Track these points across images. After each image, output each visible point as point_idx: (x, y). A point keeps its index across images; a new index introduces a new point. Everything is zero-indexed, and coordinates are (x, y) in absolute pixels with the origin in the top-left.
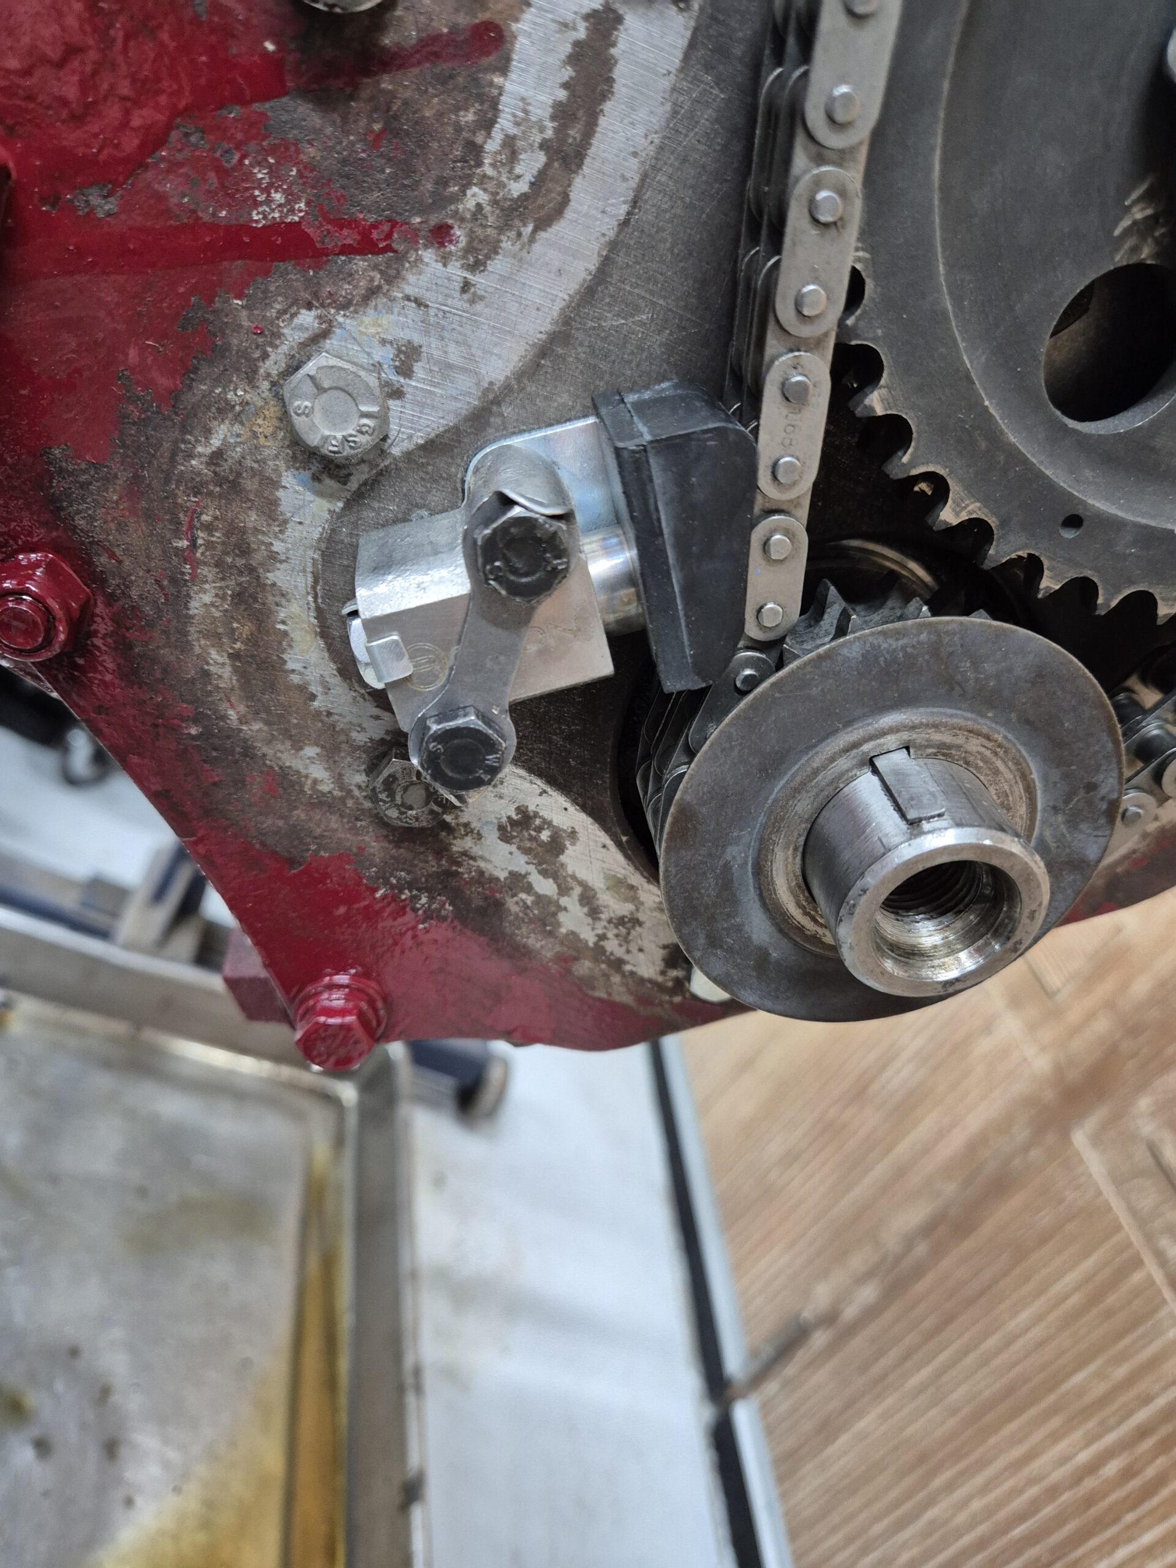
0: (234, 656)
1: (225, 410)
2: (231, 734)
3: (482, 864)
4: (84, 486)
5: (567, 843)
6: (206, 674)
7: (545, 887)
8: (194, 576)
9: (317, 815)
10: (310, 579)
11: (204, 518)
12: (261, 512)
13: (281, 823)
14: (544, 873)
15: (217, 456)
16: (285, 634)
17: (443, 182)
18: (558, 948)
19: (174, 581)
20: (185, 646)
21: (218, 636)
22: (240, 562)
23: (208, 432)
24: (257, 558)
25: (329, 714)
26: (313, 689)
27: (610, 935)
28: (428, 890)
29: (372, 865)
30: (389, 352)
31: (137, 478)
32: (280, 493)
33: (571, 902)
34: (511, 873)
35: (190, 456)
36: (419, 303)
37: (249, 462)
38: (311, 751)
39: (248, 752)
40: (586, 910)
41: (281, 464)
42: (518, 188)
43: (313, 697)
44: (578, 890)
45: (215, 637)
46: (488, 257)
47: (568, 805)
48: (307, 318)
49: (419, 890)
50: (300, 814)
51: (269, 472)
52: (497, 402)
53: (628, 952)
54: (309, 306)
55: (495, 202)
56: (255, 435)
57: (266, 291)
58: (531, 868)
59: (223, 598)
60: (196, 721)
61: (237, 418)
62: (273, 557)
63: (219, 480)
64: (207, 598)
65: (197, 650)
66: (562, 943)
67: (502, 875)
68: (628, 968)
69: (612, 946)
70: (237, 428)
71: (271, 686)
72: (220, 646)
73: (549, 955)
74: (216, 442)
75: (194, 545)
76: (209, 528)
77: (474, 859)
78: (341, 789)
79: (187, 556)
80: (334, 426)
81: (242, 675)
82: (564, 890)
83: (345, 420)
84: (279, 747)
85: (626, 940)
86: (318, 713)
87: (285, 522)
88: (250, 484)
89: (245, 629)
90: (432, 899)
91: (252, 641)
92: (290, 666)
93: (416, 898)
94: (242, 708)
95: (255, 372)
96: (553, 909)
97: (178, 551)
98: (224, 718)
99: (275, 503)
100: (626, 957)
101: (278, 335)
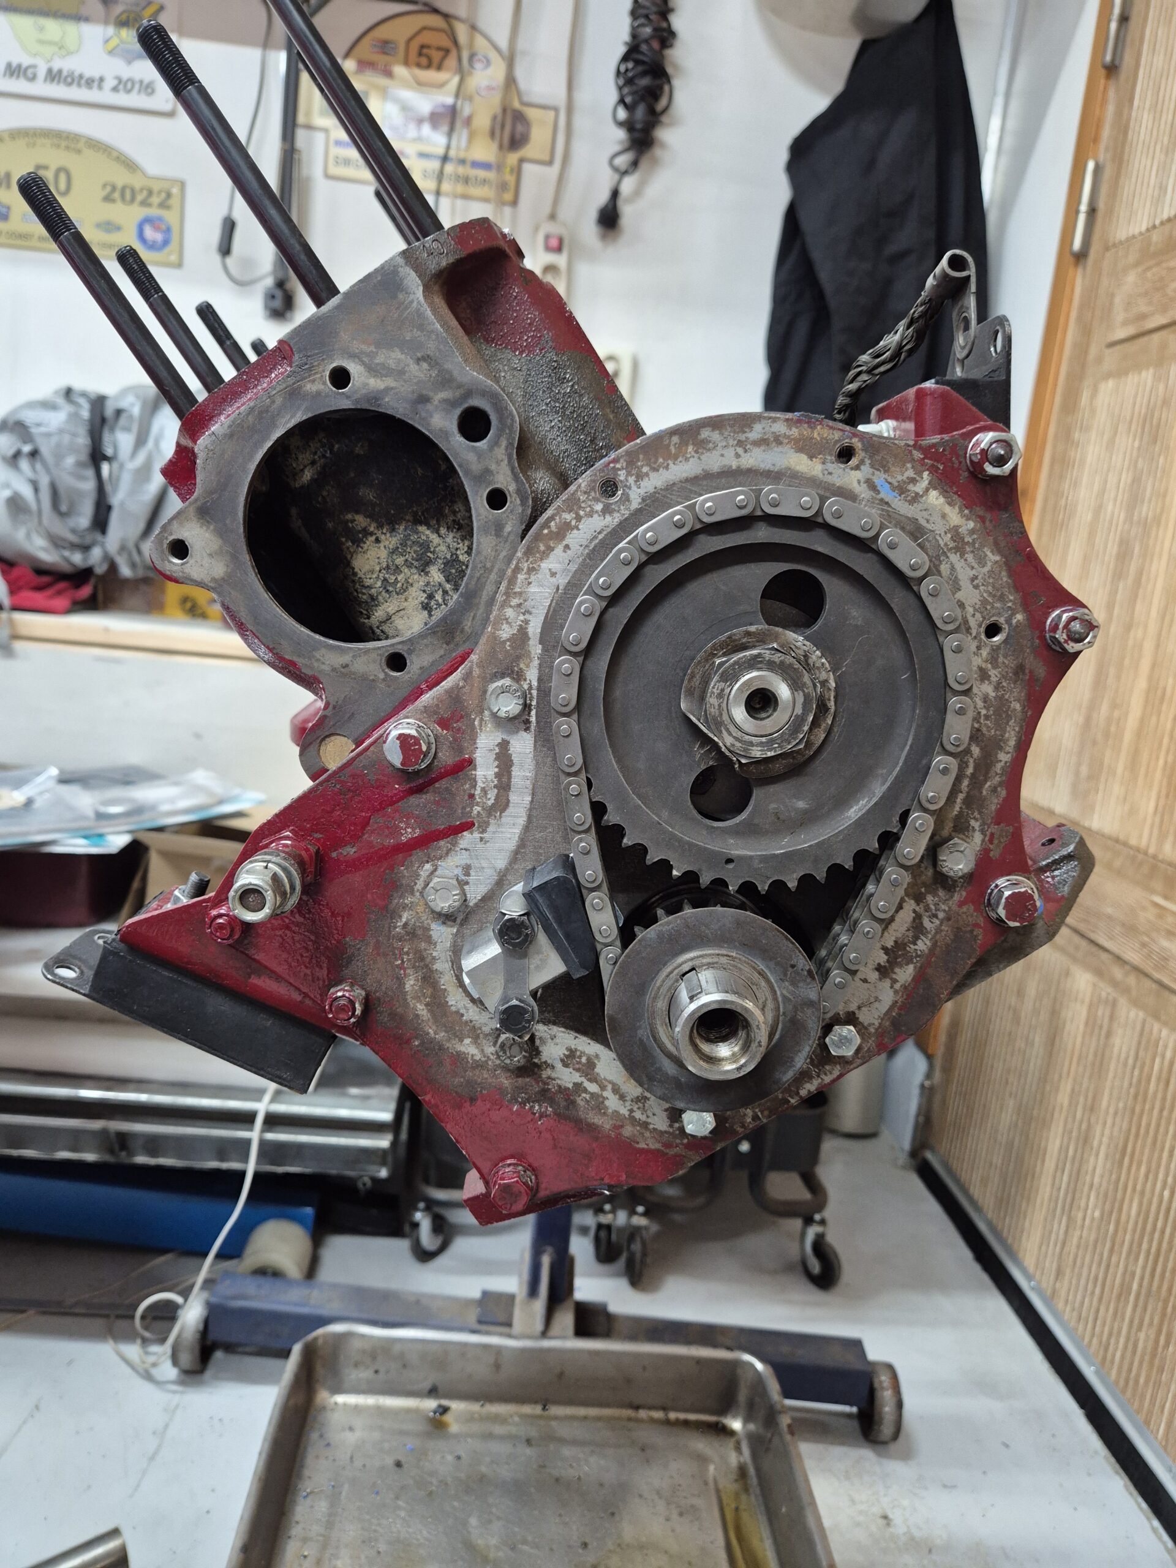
0: (427, 1005)
1: (405, 907)
2: (432, 1040)
3: (559, 1082)
4: (359, 949)
5: (596, 1061)
6: (417, 1015)
7: (593, 1088)
8: (405, 974)
9: (477, 1072)
10: (450, 964)
11: (405, 950)
12: (426, 941)
13: (462, 1080)
14: (590, 1080)
15: (406, 925)
16: (445, 990)
17: (464, 808)
18: (611, 1122)
19: (398, 978)
20: (406, 1005)
21: (419, 997)
22: (422, 964)
23: (400, 917)
24: (428, 960)
25: (471, 1021)
26: (461, 1011)
27: (635, 1109)
28: (538, 1101)
29: (507, 1094)
30: (460, 869)
31: (378, 941)
32: (431, 933)
33: (608, 1093)
34: (574, 1084)
35: (395, 927)
36: (466, 850)
37: (417, 924)
38: (467, 1041)
39: (441, 1047)
40: (617, 1096)
41: (429, 921)
42: (490, 803)
43: (462, 1015)
44: (610, 1087)
45: (417, 998)
46: (486, 827)
47: (589, 1041)
48: (428, 866)
49: (533, 1102)
50: (469, 1073)
51: (426, 925)
52: (505, 875)
53: (648, 1117)
54: (428, 862)
55: (483, 809)
56: (417, 913)
57: (411, 862)
58: (583, 1079)
59: (418, 980)
60: (416, 1038)
61: (410, 909)
62: (434, 958)
63: (408, 933)
64: (412, 982)
65: (412, 1006)
66: (612, 1119)
67: (570, 1086)
68: (651, 1126)
69: (638, 1115)
70: (411, 912)
71: (445, 1014)
72: (420, 1002)
73: (608, 1127)
74: (404, 920)
75: (403, 962)
76: (407, 953)
77: (554, 1080)
78: (485, 1057)
79: (401, 967)
80: (445, 902)
81: (431, 1011)
82: (603, 1088)
83: (447, 899)
84: (454, 1042)
85: (644, 1110)
86: (466, 1022)
87: (436, 943)
88: (419, 932)
89: (429, 991)
90: (540, 1106)
91: (433, 996)
92: (450, 1003)
93: (532, 1107)
94: (434, 1027)
95: (413, 890)
96: (601, 1099)
97: (397, 966)
98: (428, 1034)
99: (430, 937)
100: (649, 1120)
101: (419, 875)
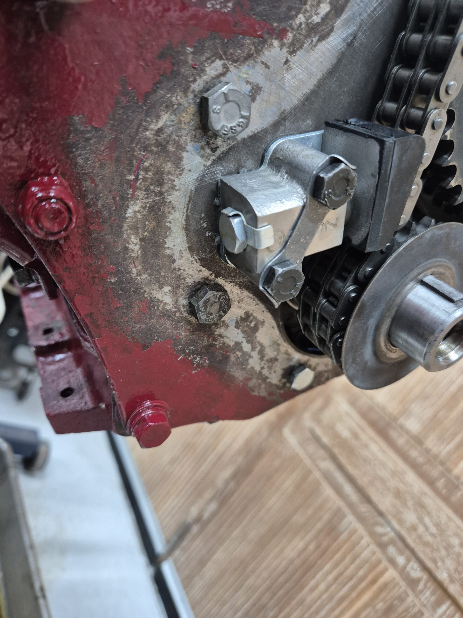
0: (142, 240)
1: (169, 106)
2: (131, 281)
3: (225, 340)
4: (88, 139)
5: (260, 327)
6: (126, 249)
7: (247, 347)
8: (133, 195)
9: (162, 321)
10: (187, 199)
11: (146, 164)
12: (173, 163)
14: (248, 342)
15: (160, 131)
16: (169, 228)
18: (245, 375)
19: (123, 198)
20: (119, 233)
21: (137, 228)
22: (157, 189)
23: (158, 117)
24: (166, 187)
25: (179, 269)
26: (175, 257)
27: (266, 367)
28: (201, 354)
29: (180, 345)
30: (249, 87)
31: (116, 139)
32: (184, 154)
33: (255, 354)
34: (236, 343)
35: (146, 129)
37: (174, 136)
38: (167, 289)
39: (137, 290)
40: (259, 356)
41: (188, 138)
42: (316, 19)
43: (174, 261)
44: (259, 348)
45: (135, 228)
46: (298, 49)
47: (264, 309)
48: (218, 63)
49: (197, 354)
50: (154, 321)
51: (182, 142)
52: (284, 119)
53: (270, 373)
54: (221, 58)
55: (307, 24)
56: (180, 122)
57: (203, 46)
58: (244, 340)
59: (144, 208)
60: (115, 275)
61: (174, 112)
62: (173, 187)
63: (158, 144)
64: (137, 208)
65: (125, 236)
66: (247, 373)
67: (232, 344)
68: (268, 380)
69: (265, 372)
70: (173, 117)
71: (156, 256)
72: (137, 234)
73: (241, 378)
74: (161, 124)
75: (137, 179)
76: (146, 170)
77: (222, 337)
78: (176, 307)
79: (132, 185)
80: (228, 120)
81: (144, 249)
82: (253, 349)
83: (233, 118)
84: (153, 287)
85: (270, 368)
86: (175, 269)
87: (183, 170)
88: (171, 148)
89: (150, 225)
90: (201, 358)
91: (153, 232)
92: (166, 246)
93: (195, 358)
94: (140, 267)
95: (188, 88)
96: (247, 357)
97: (128, 181)
98: (129, 272)
99: (180, 159)
101: (203, 71)
